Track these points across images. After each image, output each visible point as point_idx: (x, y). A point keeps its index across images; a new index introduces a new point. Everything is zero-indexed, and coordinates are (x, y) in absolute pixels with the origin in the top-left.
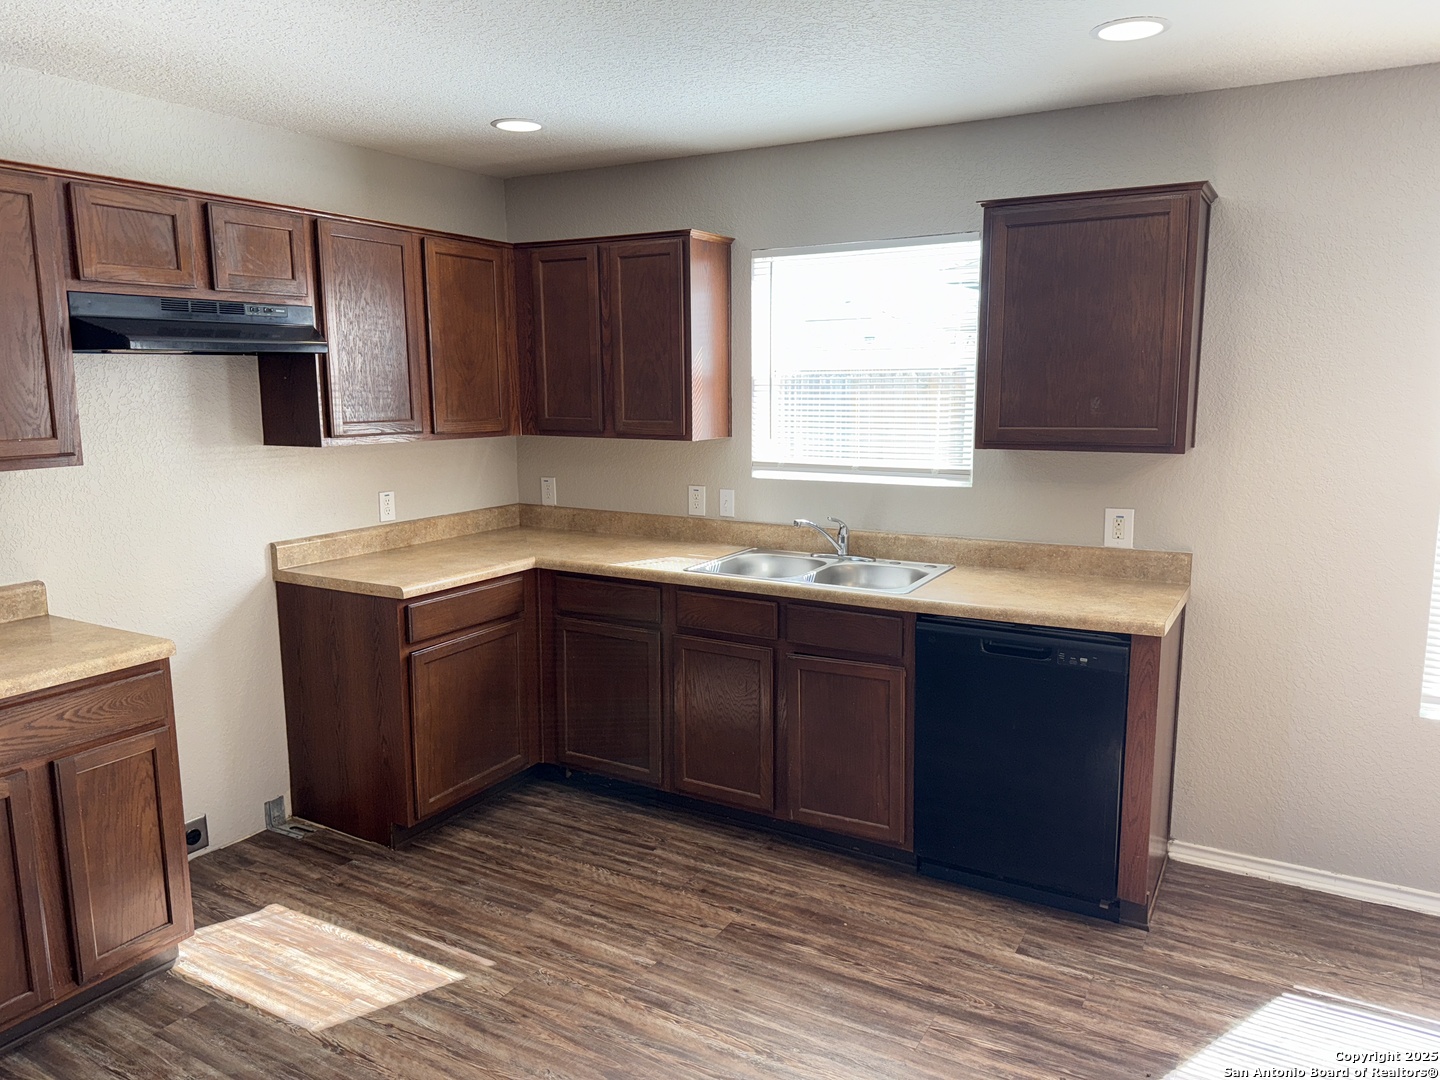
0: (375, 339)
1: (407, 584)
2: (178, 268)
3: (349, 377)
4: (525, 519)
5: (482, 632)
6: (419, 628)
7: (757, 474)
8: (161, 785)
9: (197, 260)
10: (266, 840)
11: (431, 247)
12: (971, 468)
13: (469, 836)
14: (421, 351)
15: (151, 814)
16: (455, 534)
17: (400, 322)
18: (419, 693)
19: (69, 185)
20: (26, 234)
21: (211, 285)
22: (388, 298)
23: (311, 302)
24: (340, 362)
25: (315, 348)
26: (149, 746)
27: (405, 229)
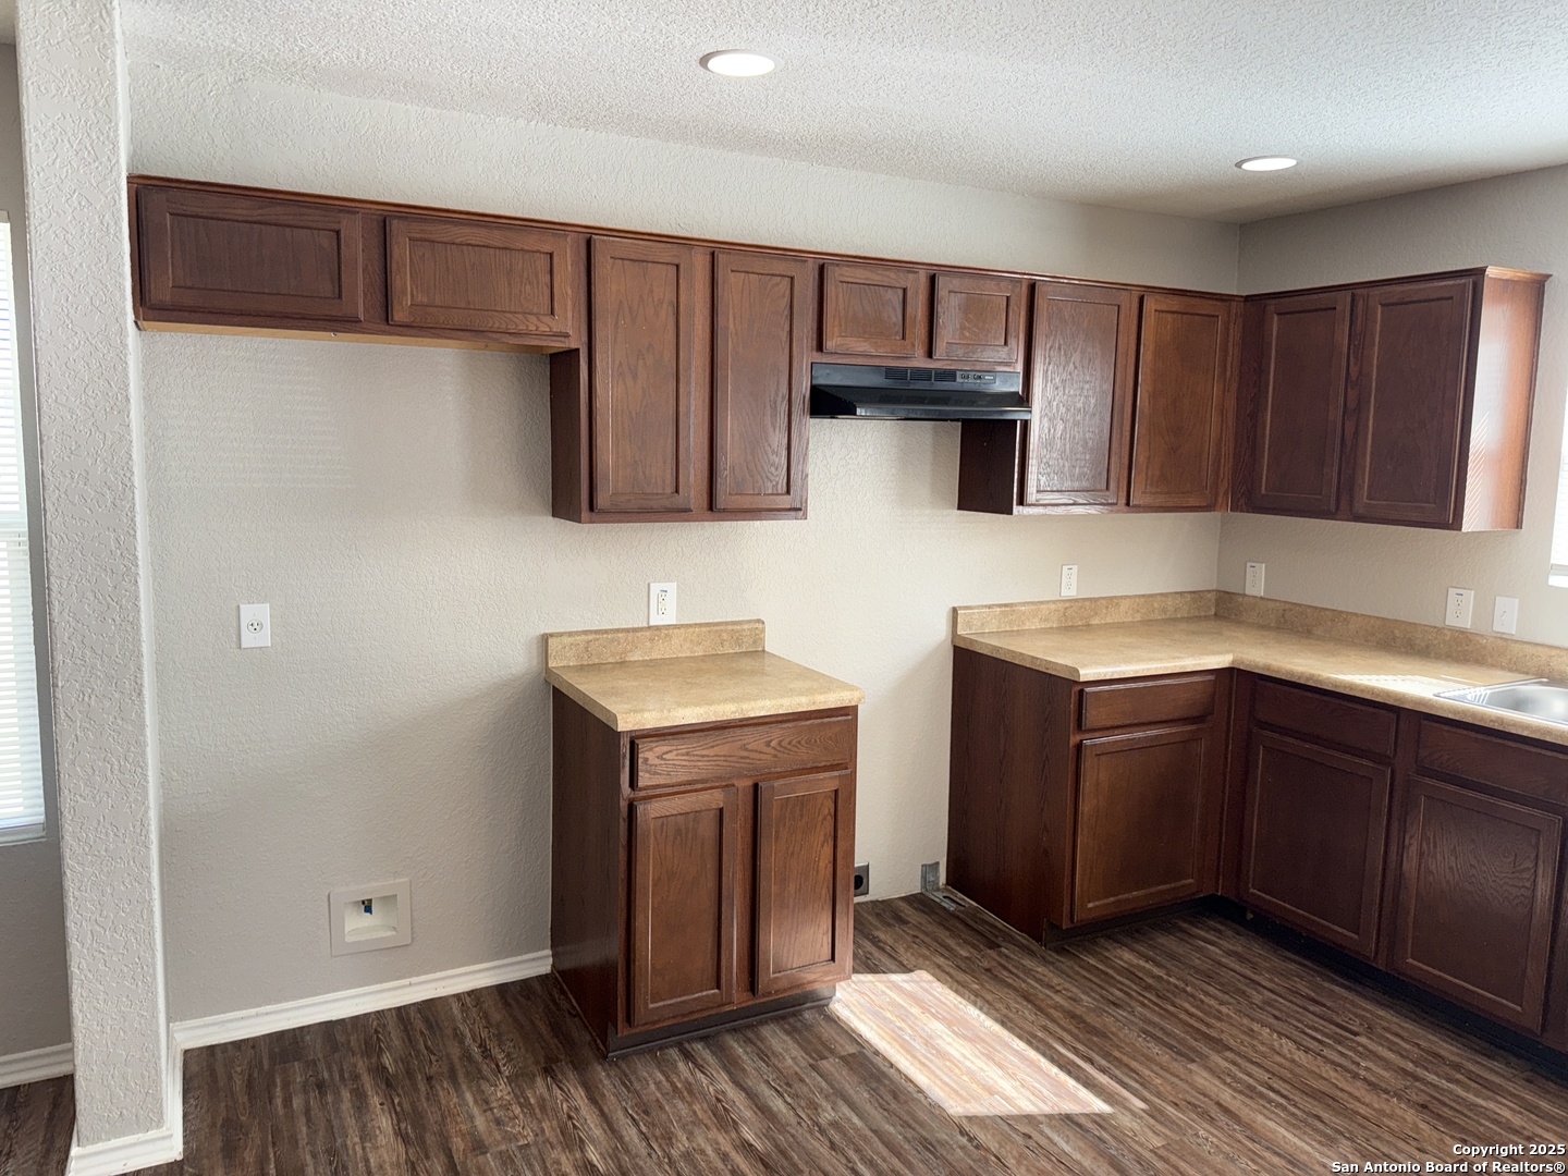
0: (1079, 405)
1: (1084, 666)
2: (903, 338)
3: (1048, 444)
4: (1222, 609)
5: (1154, 732)
6: (1093, 716)
7: (1556, 579)
8: (840, 826)
9: (920, 331)
10: (918, 901)
11: (1151, 305)
13: (1127, 955)
14: (1126, 417)
15: (828, 850)
16: (1138, 617)
17: (1108, 387)
18: (1087, 785)
19: (823, 267)
20: (787, 312)
21: (930, 354)
22: (1097, 362)
23: (1020, 368)
24: (1041, 429)
25: (1017, 414)
26: (833, 785)
27: (1125, 287)
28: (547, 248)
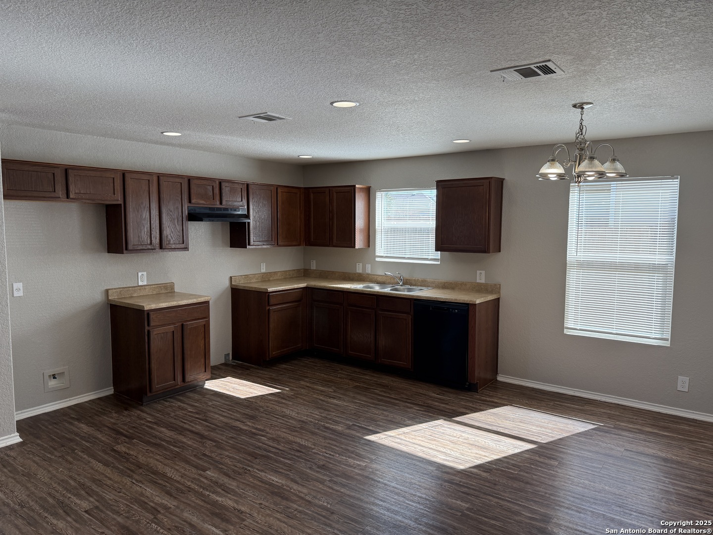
0: (263, 217)
1: (269, 288)
2: (213, 199)
3: (255, 228)
4: (305, 273)
5: (290, 305)
6: (272, 301)
7: (377, 259)
8: (206, 335)
9: (218, 198)
11: (279, 190)
12: (439, 258)
14: (275, 219)
15: (203, 342)
16: (283, 277)
17: (270, 212)
18: (271, 320)
19: (190, 180)
20: (180, 192)
21: (221, 203)
22: (267, 206)
23: (246, 207)
24: (253, 224)
25: (247, 221)
26: (204, 323)
27: (272, 185)
28: (113, 176)
